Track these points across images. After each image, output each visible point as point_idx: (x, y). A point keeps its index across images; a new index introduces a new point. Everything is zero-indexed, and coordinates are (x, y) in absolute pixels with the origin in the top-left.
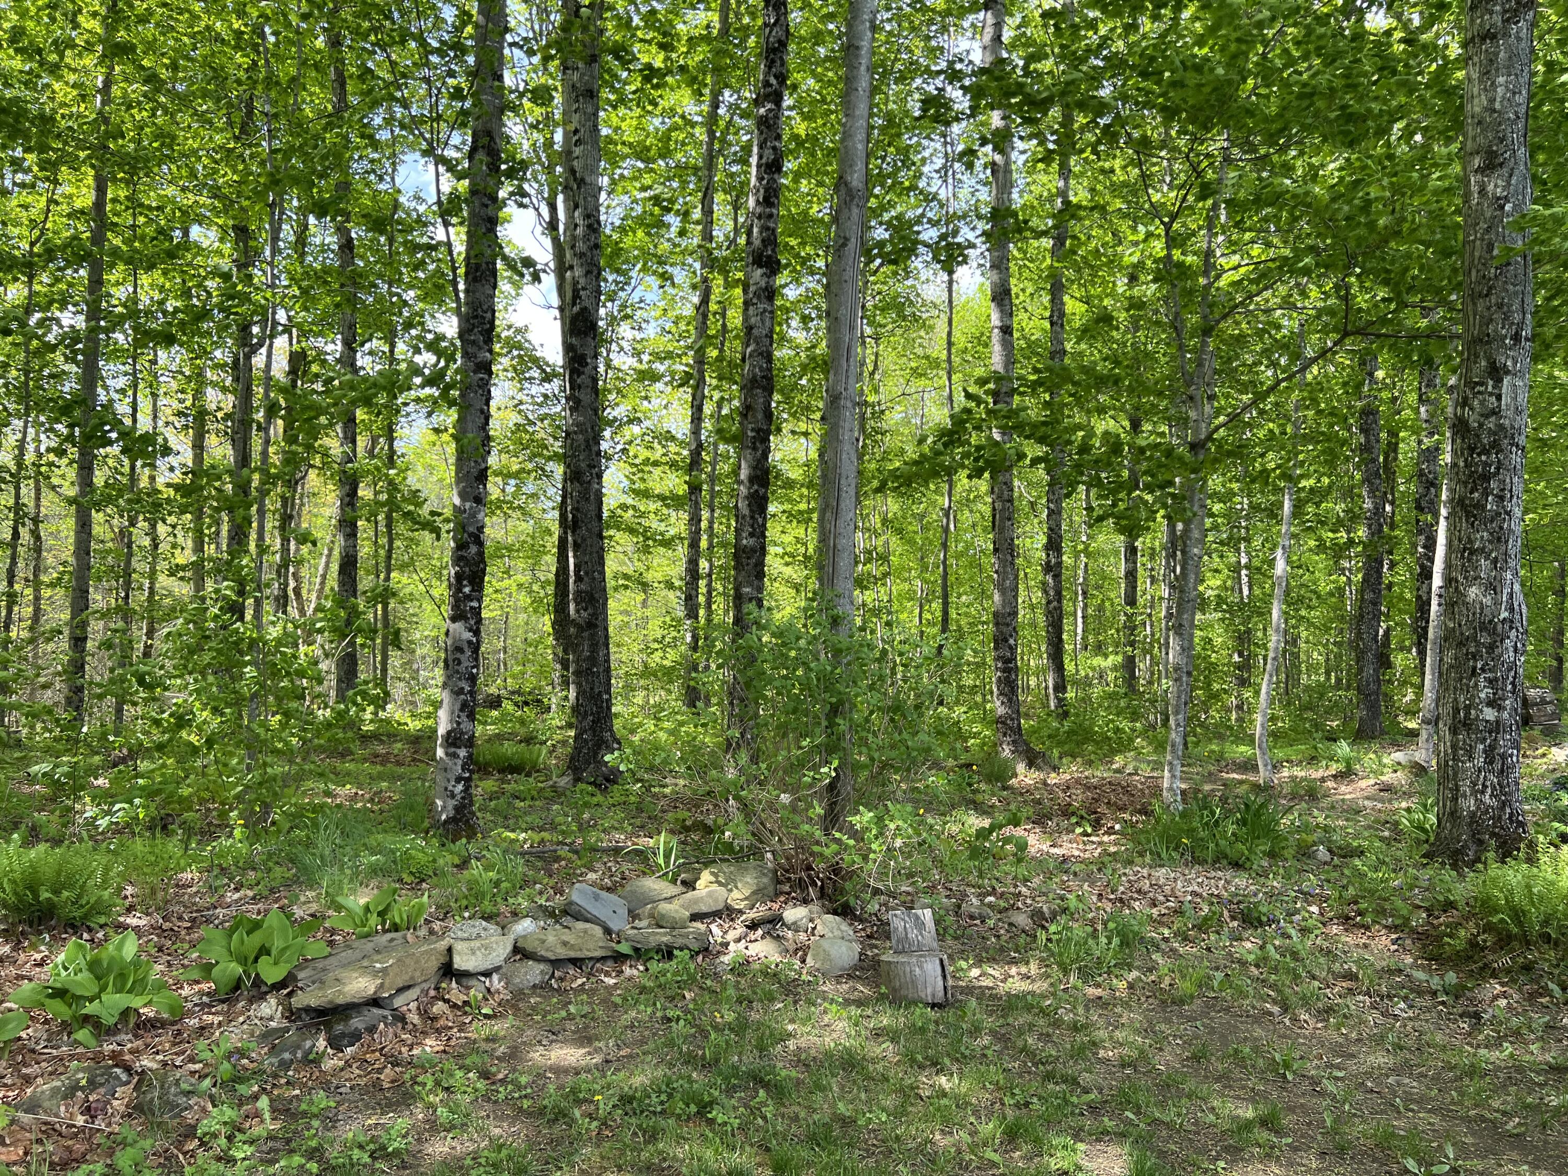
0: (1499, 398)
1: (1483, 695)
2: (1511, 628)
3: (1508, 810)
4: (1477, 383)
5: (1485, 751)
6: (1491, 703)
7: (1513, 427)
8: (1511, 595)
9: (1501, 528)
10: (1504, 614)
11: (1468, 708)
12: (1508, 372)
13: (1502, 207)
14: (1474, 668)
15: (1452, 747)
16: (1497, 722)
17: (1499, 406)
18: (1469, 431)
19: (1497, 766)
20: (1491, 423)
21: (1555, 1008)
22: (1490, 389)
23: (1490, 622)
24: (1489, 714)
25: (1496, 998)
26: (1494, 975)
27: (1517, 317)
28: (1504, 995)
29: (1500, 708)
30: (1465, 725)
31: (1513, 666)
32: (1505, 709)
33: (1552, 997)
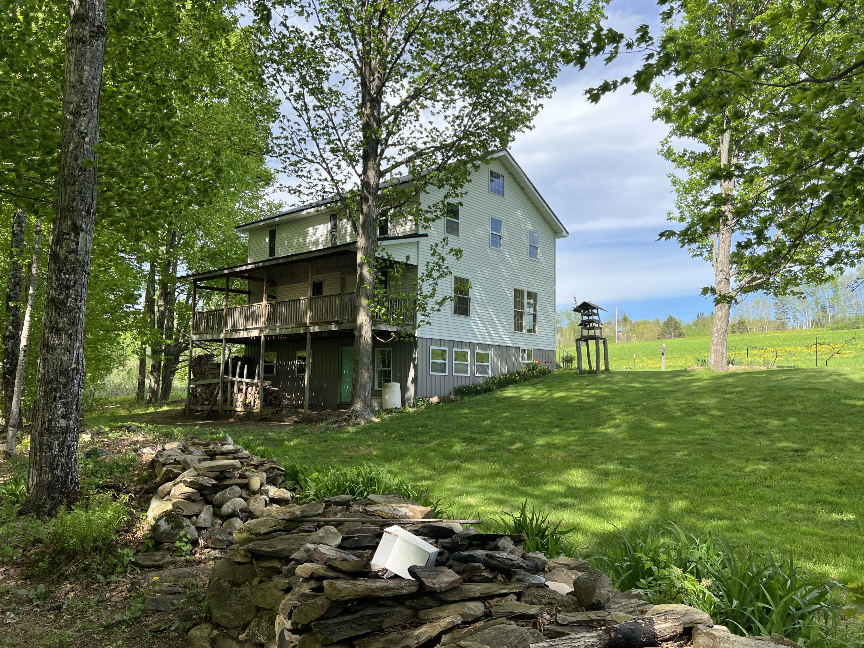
0: (77, 244)
1: (59, 412)
2: (77, 373)
3: (70, 477)
4: (65, 233)
5: (59, 445)
6: (63, 417)
7: (84, 261)
8: (78, 355)
9: (75, 317)
10: (74, 366)
11: (50, 421)
12: (82, 230)
13: (84, 138)
14: (55, 397)
15: (40, 444)
16: (67, 427)
17: (77, 248)
18: (59, 259)
19: (65, 452)
20: (72, 257)
21: (100, 589)
22: (72, 238)
23: (66, 370)
24: (63, 423)
25: (68, 593)
26: (66, 579)
27: (89, 201)
28: (72, 589)
29: (69, 419)
30: (48, 430)
31: (77, 395)
32: (71, 419)
33: (99, 583)
